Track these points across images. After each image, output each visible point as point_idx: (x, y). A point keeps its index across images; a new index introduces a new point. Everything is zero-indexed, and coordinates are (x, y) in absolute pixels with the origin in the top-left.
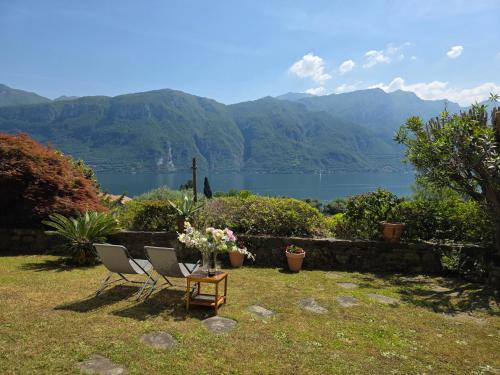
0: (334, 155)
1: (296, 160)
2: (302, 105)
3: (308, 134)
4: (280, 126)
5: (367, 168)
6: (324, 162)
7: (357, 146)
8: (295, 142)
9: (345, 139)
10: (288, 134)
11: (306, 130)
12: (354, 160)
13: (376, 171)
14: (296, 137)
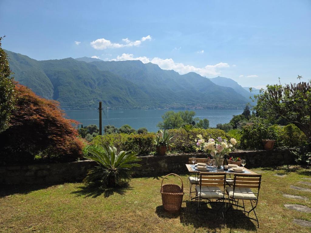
0: (116, 98)
1: (92, 101)
2: (94, 65)
3: (99, 84)
4: (80, 78)
5: (135, 107)
6: (110, 102)
7: (129, 94)
8: (91, 89)
9: (121, 89)
10: (85, 84)
11: (97, 82)
12: (127, 101)
13: (140, 108)
14: (91, 86)
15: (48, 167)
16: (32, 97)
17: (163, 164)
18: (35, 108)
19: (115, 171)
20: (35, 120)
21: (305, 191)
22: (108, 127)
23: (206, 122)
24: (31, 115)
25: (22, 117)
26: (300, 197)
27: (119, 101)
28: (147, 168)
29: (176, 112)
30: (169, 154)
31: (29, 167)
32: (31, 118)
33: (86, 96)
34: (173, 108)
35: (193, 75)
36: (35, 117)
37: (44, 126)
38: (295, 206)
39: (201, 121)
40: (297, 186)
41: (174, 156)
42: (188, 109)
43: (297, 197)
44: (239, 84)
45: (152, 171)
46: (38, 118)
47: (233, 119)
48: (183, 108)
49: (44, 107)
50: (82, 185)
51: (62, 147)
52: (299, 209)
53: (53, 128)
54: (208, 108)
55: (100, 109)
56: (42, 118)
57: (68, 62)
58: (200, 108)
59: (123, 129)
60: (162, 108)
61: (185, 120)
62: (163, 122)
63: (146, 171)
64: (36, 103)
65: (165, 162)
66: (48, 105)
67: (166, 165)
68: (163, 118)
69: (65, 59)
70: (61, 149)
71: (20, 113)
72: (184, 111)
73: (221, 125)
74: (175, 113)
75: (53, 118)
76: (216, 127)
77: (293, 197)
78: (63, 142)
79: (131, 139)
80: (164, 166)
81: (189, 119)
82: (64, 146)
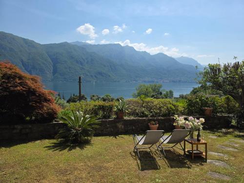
0: (100, 74)
2: (84, 48)
3: (87, 63)
4: (73, 58)
5: (115, 80)
6: (95, 76)
7: (110, 70)
8: (81, 66)
9: (105, 66)
10: (77, 62)
11: (86, 61)
12: (109, 76)
13: (119, 81)
14: (81, 64)
15: (30, 126)
16: (18, 73)
17: (120, 126)
18: (19, 82)
19: (79, 130)
20: (19, 90)
21: (228, 149)
22: (93, 96)
23: (171, 92)
24: (16, 87)
25: (8, 88)
26: (222, 154)
27: (103, 76)
28: (107, 128)
29: (148, 85)
30: (126, 118)
31: (16, 126)
32: (16, 89)
33: (77, 72)
34: (145, 82)
35: (161, 56)
36: (18, 88)
37: (26, 95)
38: (215, 162)
39: (167, 92)
40: (223, 145)
41: (130, 120)
42: (158, 82)
43: (219, 154)
44: (199, 62)
45: (112, 131)
46: (21, 89)
47: (193, 91)
48: (153, 82)
49: (27, 81)
50: (55, 141)
51: (40, 111)
52: (217, 164)
53: (34, 97)
54: (173, 81)
55: (80, 82)
56: (24, 89)
57: (64, 45)
58: (167, 81)
59: (105, 97)
60: (136, 81)
61: (154, 90)
62: (136, 92)
63: (106, 131)
64: (20, 78)
65: (122, 124)
66: (32, 79)
67: (123, 127)
68: (137, 89)
69: (62, 43)
70: (39, 113)
71: (7, 86)
72: (153, 84)
73: (183, 96)
74: (146, 85)
75: (33, 89)
76: (179, 97)
77: (216, 154)
78: (42, 108)
79: (96, 106)
80: (121, 127)
81: (157, 90)
82: (42, 111)
